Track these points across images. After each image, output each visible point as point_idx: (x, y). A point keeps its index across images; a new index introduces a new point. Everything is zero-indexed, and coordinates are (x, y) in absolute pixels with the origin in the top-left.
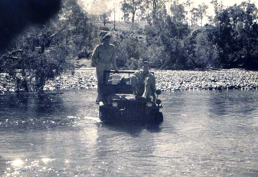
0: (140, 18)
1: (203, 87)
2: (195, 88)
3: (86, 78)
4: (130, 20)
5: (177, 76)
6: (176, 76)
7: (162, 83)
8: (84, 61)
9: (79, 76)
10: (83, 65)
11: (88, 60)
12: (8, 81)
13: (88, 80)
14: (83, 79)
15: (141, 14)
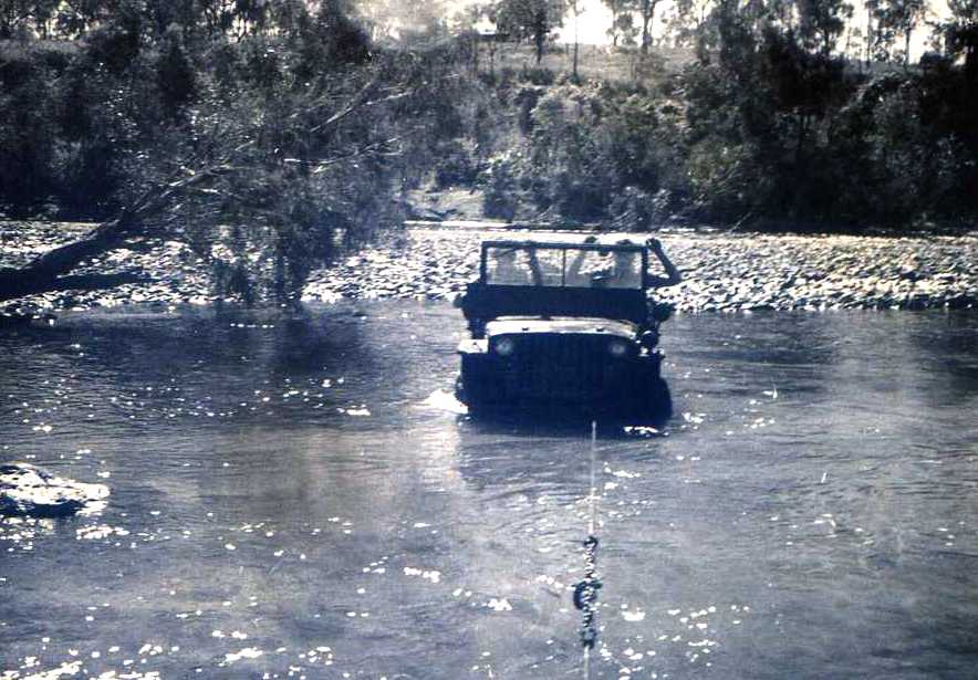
0: (675, 33)
1: (858, 299)
2: (829, 301)
3: (450, 263)
4: (639, 40)
5: (782, 258)
6: (778, 256)
7: (716, 282)
8: (458, 196)
9: (427, 254)
10: (453, 211)
11: (471, 193)
12: (186, 268)
13: (458, 270)
14: (441, 264)
15: (678, 15)
